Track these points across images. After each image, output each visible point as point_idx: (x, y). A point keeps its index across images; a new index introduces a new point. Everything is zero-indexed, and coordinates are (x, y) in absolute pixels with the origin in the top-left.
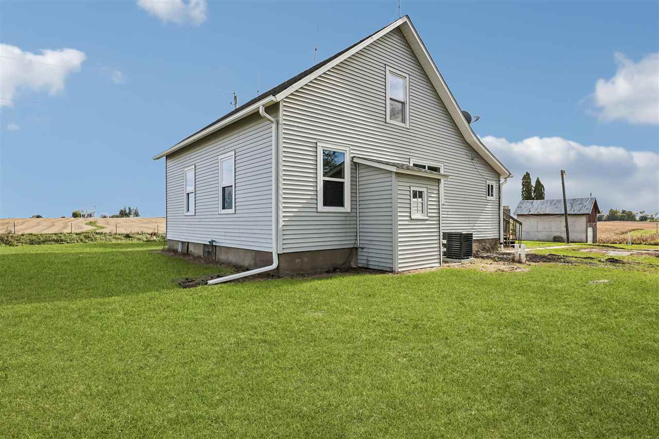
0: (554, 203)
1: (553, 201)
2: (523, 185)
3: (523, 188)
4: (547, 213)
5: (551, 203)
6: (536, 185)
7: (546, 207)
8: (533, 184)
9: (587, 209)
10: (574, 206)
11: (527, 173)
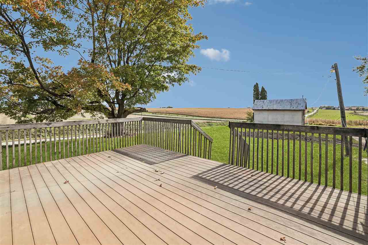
0: (278, 102)
1: (277, 100)
2: (254, 91)
3: (254, 92)
4: (275, 109)
5: (276, 102)
6: (262, 90)
7: (273, 105)
8: (260, 90)
9: (302, 106)
10: (292, 104)
11: (257, 83)
